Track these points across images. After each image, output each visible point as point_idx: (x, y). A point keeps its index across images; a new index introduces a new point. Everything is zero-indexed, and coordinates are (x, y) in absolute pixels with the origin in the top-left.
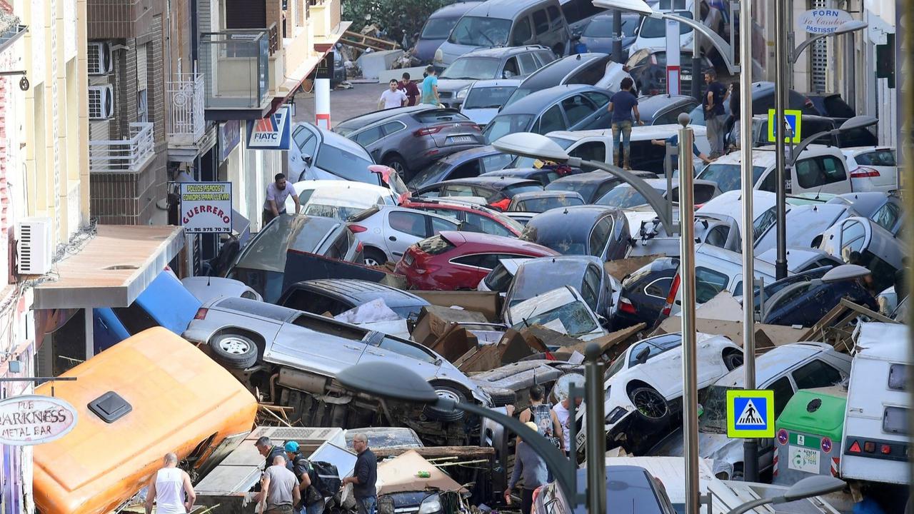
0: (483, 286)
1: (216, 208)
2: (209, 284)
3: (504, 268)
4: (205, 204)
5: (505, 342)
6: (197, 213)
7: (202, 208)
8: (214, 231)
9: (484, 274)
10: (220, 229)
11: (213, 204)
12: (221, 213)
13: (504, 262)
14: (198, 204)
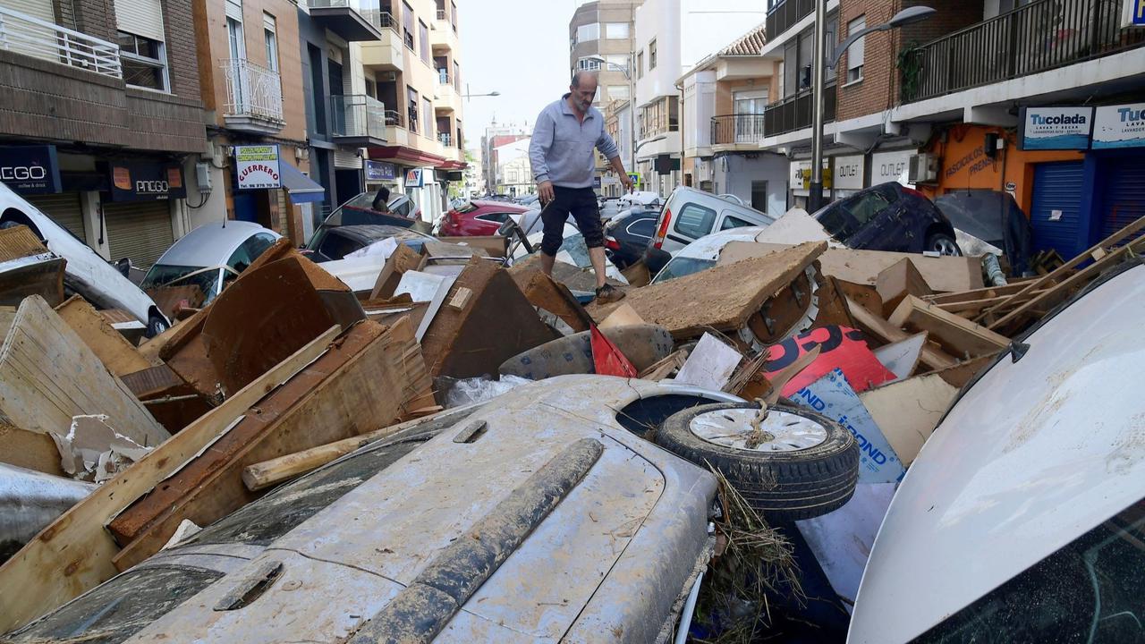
0: (497, 233)
1: (266, 167)
2: (224, 227)
3: (512, 221)
4: (257, 163)
5: (458, 301)
6: (251, 171)
7: (255, 167)
8: (266, 186)
9: (498, 226)
10: (271, 185)
11: (264, 164)
12: (270, 171)
13: (513, 217)
14: (251, 164)
